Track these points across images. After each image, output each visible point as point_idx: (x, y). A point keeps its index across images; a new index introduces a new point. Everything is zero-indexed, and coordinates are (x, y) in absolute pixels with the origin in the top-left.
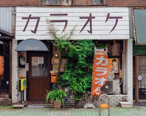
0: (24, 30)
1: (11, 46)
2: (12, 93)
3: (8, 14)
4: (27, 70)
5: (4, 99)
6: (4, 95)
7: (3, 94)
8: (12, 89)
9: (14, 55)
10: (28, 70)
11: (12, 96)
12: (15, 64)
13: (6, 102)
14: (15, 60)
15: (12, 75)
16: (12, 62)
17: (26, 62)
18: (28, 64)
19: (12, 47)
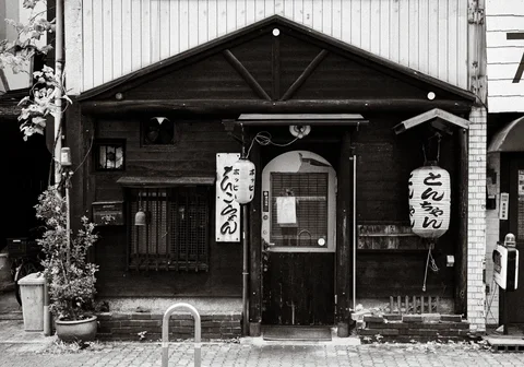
0: (517, 79)
1: (465, 135)
2: (469, 295)
3: (453, 19)
4: (501, 218)
5: (442, 318)
6: (435, 304)
7: (433, 298)
8: (469, 283)
9: (477, 164)
10: (506, 218)
11: (469, 309)
12: (478, 196)
13: (453, 326)
14: (478, 183)
15: (469, 233)
16: (470, 190)
17: (498, 190)
18: (505, 194)
19: (468, 136)
